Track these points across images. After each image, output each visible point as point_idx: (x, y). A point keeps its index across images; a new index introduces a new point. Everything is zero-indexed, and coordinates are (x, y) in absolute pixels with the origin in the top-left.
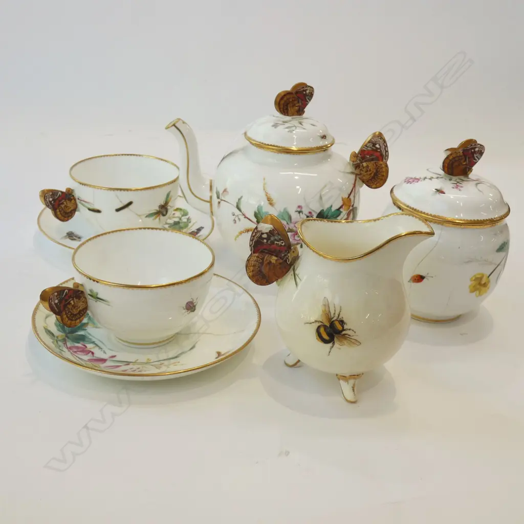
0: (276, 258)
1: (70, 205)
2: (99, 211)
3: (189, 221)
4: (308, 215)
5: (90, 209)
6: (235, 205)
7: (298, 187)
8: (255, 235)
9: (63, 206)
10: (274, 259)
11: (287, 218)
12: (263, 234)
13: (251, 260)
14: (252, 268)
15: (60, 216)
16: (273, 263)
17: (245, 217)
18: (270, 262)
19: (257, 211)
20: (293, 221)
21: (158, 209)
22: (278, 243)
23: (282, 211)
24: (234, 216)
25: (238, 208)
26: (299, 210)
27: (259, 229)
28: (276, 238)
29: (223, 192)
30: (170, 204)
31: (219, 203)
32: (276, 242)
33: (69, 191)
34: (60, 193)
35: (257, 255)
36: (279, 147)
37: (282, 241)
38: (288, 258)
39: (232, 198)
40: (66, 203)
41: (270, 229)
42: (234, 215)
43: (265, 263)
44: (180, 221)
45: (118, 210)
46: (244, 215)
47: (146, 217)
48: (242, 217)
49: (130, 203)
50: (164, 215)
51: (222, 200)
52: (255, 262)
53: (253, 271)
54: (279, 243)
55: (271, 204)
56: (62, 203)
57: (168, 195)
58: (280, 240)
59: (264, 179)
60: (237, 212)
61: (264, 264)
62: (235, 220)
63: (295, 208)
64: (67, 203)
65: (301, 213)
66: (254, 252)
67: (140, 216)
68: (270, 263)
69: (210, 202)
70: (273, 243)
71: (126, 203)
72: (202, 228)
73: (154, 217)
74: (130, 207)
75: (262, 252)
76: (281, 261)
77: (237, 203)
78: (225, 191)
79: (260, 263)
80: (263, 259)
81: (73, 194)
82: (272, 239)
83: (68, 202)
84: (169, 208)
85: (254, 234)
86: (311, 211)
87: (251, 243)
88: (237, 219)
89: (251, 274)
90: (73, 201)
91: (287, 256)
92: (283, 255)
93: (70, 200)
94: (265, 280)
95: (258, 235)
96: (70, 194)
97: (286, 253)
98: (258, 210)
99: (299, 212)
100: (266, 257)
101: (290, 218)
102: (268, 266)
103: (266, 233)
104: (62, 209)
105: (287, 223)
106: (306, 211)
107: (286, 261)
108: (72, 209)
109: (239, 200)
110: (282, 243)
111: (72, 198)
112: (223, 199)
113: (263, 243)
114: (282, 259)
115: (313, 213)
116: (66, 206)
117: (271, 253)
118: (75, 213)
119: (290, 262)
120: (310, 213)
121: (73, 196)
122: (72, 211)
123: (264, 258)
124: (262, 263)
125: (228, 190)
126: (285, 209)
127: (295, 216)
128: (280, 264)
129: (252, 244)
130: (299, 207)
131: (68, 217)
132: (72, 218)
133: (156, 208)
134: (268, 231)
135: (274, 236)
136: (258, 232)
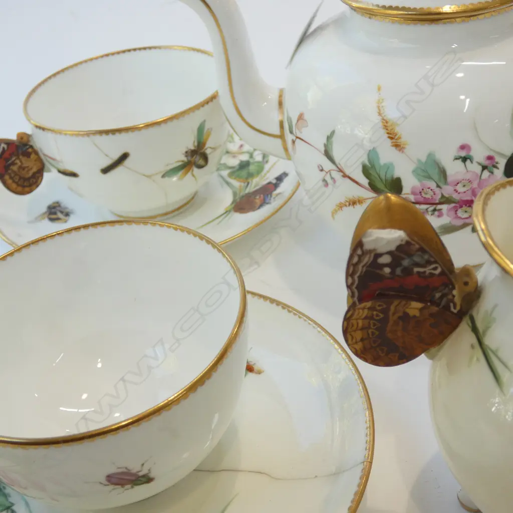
0: (419, 305)
1: (30, 164)
2: (74, 175)
3: (265, 160)
4: (486, 163)
5: (60, 172)
6: (323, 149)
7: (462, 97)
8: (359, 261)
9: (15, 168)
10: (414, 308)
11: (435, 174)
12: (380, 255)
13: (355, 316)
14: (359, 335)
15: (14, 186)
16: (415, 316)
17: (345, 176)
18: (406, 315)
19: (368, 163)
20: (449, 179)
21: (185, 159)
22: (421, 270)
23: (424, 159)
24: (324, 173)
25: (328, 154)
26: (463, 154)
27: (367, 247)
28: (417, 259)
29: (298, 121)
30: (209, 144)
31: (294, 142)
32: (416, 270)
33: (22, 138)
34: (3, 145)
35: (369, 304)
36: (409, 9)
37: (433, 266)
38: (452, 301)
39: (315, 135)
40: (19, 162)
41: (398, 243)
42: (322, 170)
43: (392, 318)
44: (251, 161)
45: (105, 171)
46: (341, 171)
47: (163, 176)
48: (337, 175)
49: (125, 156)
50: (200, 167)
51: (297, 137)
52: (367, 321)
53: (362, 340)
54: (428, 270)
55: (398, 146)
56: (13, 164)
57: (201, 130)
58: (429, 263)
59: (379, 89)
60: (328, 165)
61: (391, 323)
62: (324, 180)
63: (454, 151)
64: (21, 162)
65: (468, 162)
66: (361, 300)
67: (149, 177)
68: (405, 317)
69: (282, 137)
70: (407, 271)
71: (116, 156)
72: (285, 175)
73: (180, 173)
74: (127, 162)
75: (381, 296)
76: (434, 309)
77: (325, 146)
78: (301, 117)
79: (379, 321)
80: (385, 312)
81: (31, 143)
82: (406, 263)
83: (24, 159)
84: (208, 151)
85: (355, 259)
86: (492, 154)
87: (350, 280)
88: (328, 179)
89: (359, 346)
90: (33, 156)
91: (450, 297)
92: (438, 295)
93: (27, 155)
94: (397, 355)
95: (366, 260)
96: (25, 145)
97: (446, 291)
98: (369, 161)
99: (464, 159)
100: (392, 308)
101: (443, 173)
102: (401, 323)
103: (390, 253)
104: (16, 174)
105: (438, 186)
106: (479, 154)
107: (447, 307)
108: (35, 170)
109: (329, 138)
110: (435, 269)
111: (30, 150)
112: (299, 135)
113: (381, 277)
114: (438, 305)
115: (497, 159)
116: (21, 168)
117: (407, 295)
118: (42, 176)
119: (458, 308)
120: (490, 158)
121: (31, 147)
122: (34, 174)
123: (388, 309)
124: (385, 321)
125: (306, 117)
126: (430, 156)
127: (455, 169)
128: (432, 315)
129: (352, 284)
130: (463, 147)
131: (30, 186)
132: (37, 186)
133: (179, 157)
134: (393, 247)
135: (410, 255)
136: (364, 253)
